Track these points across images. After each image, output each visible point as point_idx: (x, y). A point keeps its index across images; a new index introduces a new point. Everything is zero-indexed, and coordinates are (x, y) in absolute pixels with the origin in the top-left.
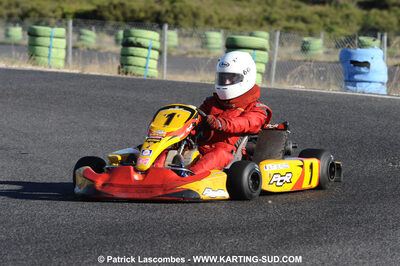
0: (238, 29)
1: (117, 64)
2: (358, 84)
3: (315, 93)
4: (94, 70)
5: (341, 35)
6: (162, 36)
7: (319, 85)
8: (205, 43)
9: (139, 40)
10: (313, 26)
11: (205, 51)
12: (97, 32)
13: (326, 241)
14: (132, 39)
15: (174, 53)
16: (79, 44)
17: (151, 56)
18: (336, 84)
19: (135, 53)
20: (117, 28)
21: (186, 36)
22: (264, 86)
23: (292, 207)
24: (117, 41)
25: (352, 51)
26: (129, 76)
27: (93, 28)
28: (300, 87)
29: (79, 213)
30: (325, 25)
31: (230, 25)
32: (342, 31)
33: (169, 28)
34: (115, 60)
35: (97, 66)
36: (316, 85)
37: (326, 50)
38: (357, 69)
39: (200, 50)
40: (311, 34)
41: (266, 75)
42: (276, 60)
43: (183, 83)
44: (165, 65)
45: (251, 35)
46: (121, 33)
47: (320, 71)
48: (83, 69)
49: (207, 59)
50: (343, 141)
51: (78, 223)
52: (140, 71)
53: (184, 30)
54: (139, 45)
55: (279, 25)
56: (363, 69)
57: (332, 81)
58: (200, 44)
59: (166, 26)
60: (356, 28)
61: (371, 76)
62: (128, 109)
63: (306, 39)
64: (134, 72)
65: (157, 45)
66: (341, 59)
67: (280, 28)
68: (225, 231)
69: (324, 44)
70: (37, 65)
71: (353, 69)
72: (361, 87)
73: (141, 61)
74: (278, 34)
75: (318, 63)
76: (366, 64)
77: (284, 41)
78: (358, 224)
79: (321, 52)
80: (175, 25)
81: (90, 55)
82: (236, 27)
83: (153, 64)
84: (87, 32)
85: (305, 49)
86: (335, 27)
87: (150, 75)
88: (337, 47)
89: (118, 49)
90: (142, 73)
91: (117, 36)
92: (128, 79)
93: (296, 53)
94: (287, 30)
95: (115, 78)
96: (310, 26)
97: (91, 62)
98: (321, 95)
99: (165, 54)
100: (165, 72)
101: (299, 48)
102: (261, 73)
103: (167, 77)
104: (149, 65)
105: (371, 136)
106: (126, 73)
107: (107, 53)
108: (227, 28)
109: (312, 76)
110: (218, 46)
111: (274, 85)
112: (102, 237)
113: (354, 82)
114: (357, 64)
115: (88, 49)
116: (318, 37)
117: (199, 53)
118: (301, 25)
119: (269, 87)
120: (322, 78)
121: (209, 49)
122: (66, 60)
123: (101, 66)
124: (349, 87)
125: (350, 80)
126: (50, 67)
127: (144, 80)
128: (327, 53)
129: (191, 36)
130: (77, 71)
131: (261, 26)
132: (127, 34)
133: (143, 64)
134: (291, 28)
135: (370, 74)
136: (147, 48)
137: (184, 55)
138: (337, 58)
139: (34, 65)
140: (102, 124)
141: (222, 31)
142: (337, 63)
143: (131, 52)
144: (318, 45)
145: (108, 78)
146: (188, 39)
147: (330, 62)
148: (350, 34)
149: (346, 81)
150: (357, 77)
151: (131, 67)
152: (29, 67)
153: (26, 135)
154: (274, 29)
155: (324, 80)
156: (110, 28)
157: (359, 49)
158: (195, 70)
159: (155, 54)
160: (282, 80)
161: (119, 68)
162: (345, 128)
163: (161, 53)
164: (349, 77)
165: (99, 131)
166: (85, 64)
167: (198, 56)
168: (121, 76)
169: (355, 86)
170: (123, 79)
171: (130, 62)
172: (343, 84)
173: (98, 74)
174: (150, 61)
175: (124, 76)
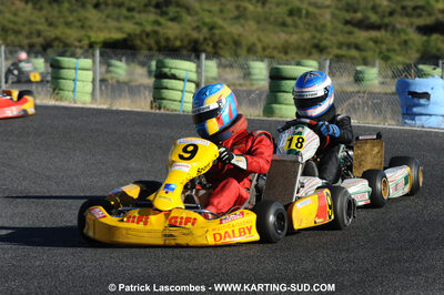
0: (284, 58)
1: (149, 98)
2: (417, 118)
3: (368, 128)
4: (124, 104)
5: (399, 63)
6: (199, 66)
7: (374, 118)
8: (247, 74)
9: (173, 71)
10: (369, 54)
11: (248, 83)
12: (128, 62)
14: (166, 70)
16: (108, 76)
17: (187, 89)
18: (393, 118)
19: (169, 86)
20: (150, 58)
21: (225, 67)
23: (344, 255)
24: (150, 72)
25: (410, 80)
26: (162, 111)
27: (124, 59)
29: (107, 263)
30: (381, 52)
31: (275, 53)
32: (400, 59)
33: (207, 58)
34: (147, 93)
35: (128, 101)
36: (370, 119)
37: (382, 80)
38: (416, 100)
39: (242, 81)
40: (365, 62)
45: (298, 64)
46: (154, 63)
47: (375, 103)
48: (111, 104)
49: (249, 93)
52: (175, 106)
53: (223, 60)
54: (174, 77)
55: (329, 53)
56: (423, 101)
57: (389, 116)
58: (242, 75)
59: (203, 56)
60: (416, 55)
61: (432, 109)
63: (359, 68)
64: (168, 106)
65: (194, 76)
66: (397, 89)
67: (331, 56)
69: (380, 74)
70: (61, 100)
71: (411, 100)
72: (420, 121)
73: (176, 95)
74: (328, 62)
75: (372, 95)
76: (426, 95)
77: (334, 70)
79: (376, 82)
80: (214, 55)
81: (120, 88)
82: (282, 55)
83: (189, 97)
84: (118, 63)
85: (358, 79)
86: (391, 54)
87: (184, 109)
88: (394, 76)
89: (151, 81)
90: (178, 108)
91: (149, 67)
92: (161, 115)
93: (348, 84)
94: (338, 58)
95: (149, 113)
96: (364, 54)
97: (120, 96)
98: (376, 129)
101: (352, 79)
104: (185, 99)
106: (160, 108)
107: (140, 86)
108: (272, 57)
109: (366, 109)
110: (262, 77)
113: (413, 116)
114: (415, 95)
115: (118, 82)
116: (374, 66)
117: (241, 85)
118: (354, 53)
120: (377, 111)
121: (252, 80)
122: (93, 94)
123: (132, 102)
124: (407, 121)
125: (409, 113)
126: (75, 102)
127: (179, 115)
128: (383, 83)
129: (231, 66)
130: (105, 107)
131: (309, 55)
132: (161, 65)
133: (178, 98)
134: (342, 56)
135: (431, 106)
136: (183, 80)
138: (393, 89)
139: (57, 100)
140: (133, 165)
141: (266, 60)
142: (393, 94)
143: (165, 85)
144: (373, 75)
145: (139, 114)
146: (228, 69)
147: (386, 94)
148: (408, 61)
149: (404, 114)
150: (415, 110)
151: (165, 102)
152: (52, 102)
153: (49, 178)
154: (324, 57)
155: (379, 114)
156: (141, 58)
157: (417, 79)
159: (191, 87)
161: (152, 103)
163: (198, 86)
164: (407, 109)
166: (114, 98)
167: (239, 88)
168: (153, 111)
169: (413, 119)
170: (155, 114)
171: (164, 96)
172: (401, 118)
173: (128, 109)
174: (186, 94)
175: (158, 111)
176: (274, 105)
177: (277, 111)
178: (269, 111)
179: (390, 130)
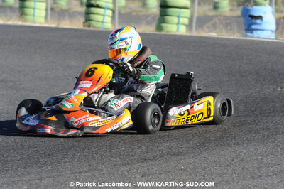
1: (82, 20)
2: (254, 32)
3: (224, 39)
4: (66, 24)
7: (227, 32)
8: (145, 4)
9: (98, 3)
11: (145, 10)
13: (234, 144)
14: (93, 2)
15: (123, 12)
16: (55, 6)
17: (106, 14)
18: (238, 32)
19: (95, 12)
22: (188, 34)
24: (82, 3)
25: (250, 8)
26: (91, 28)
28: (213, 35)
35: (68, 22)
36: (224, 31)
37: (231, 8)
38: (254, 21)
39: (141, 9)
41: (189, 26)
42: (196, 15)
44: (117, 20)
47: (228, 23)
48: (58, 24)
49: (147, 16)
50: (245, 72)
52: (98, 25)
54: (98, 6)
56: (258, 21)
57: (236, 30)
58: (141, 4)
61: (264, 26)
62: (91, 52)
64: (94, 25)
65: (111, 6)
66: (242, 14)
68: (163, 138)
69: (230, 4)
70: (25, 21)
71: (251, 21)
72: (256, 34)
73: (99, 18)
75: (226, 18)
76: (260, 17)
77: (201, 2)
78: (257, 131)
79: (227, 9)
81: (63, 14)
83: (108, 20)
85: (216, 7)
87: (106, 27)
88: (239, 5)
89: (83, 9)
90: (100, 26)
92: (91, 31)
93: (209, 10)
95: (81, 30)
97: (64, 19)
98: (229, 40)
99: (117, 12)
100: (117, 25)
101: (212, 7)
102: (185, 25)
104: (105, 21)
105: (265, 69)
106: (89, 26)
109: (221, 26)
110: (153, 6)
111: (195, 33)
112: (75, 143)
113: (252, 31)
114: (253, 17)
115: (62, 10)
117: (140, 11)
119: (192, 34)
120: (229, 28)
121: (148, 8)
122: (46, 17)
124: (248, 34)
125: (249, 29)
126: (35, 23)
127: (102, 31)
128: (232, 10)
130: (54, 26)
133: (101, 20)
136: (104, 8)
137: (129, 13)
139: (23, 21)
140: (73, 63)
142: (239, 17)
143: (92, 11)
144: (225, 4)
145: (76, 30)
147: (234, 17)
149: (246, 30)
150: (254, 27)
151: (92, 22)
152: (20, 23)
153: (19, 71)
155: (231, 29)
157: (255, 7)
159: (110, 13)
160: (200, 30)
161: (84, 23)
162: (246, 64)
163: (113, 12)
164: (248, 26)
165: (71, 68)
166: (59, 20)
167: (139, 13)
168: (86, 28)
169: (252, 33)
170: (86, 31)
171: (92, 18)
172: (244, 32)
173: (69, 27)
174: (106, 17)
175: (88, 28)
176: (164, 25)
177: (164, 28)
178: (159, 28)
179: (238, 39)
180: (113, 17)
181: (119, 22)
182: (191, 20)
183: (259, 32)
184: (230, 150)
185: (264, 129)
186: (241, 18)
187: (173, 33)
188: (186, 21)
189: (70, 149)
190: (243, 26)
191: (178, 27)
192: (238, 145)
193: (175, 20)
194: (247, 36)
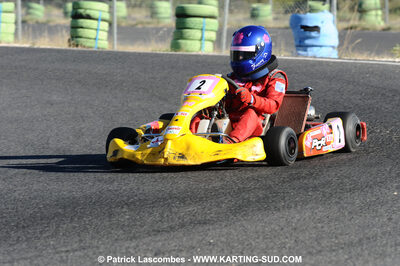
1: (67, 36)
2: (309, 49)
4: (44, 43)
6: (111, 7)
8: (154, 13)
9: (88, 12)
11: (154, 21)
12: (45, 5)
14: (81, 11)
15: (123, 24)
16: (28, 18)
17: (101, 28)
18: (286, 50)
19: (84, 25)
20: (66, 0)
21: (135, 6)
22: (216, 54)
24: (66, 13)
25: (302, 16)
26: (79, 48)
27: (41, 1)
29: (35, 187)
34: (64, 32)
35: (47, 40)
37: (276, 15)
38: (307, 33)
39: (149, 20)
41: (217, 43)
42: (226, 28)
43: (134, 54)
44: (115, 36)
45: (200, 3)
46: (70, 6)
48: (33, 43)
49: (158, 30)
51: (35, 198)
52: (89, 43)
54: (88, 17)
56: (314, 34)
57: (282, 47)
58: (149, 14)
61: (321, 41)
62: (79, 82)
63: (255, 6)
64: (84, 44)
65: (106, 16)
66: (291, 24)
68: (183, 201)
69: (273, 10)
71: (304, 33)
72: (311, 52)
73: (91, 33)
74: (227, 1)
76: (316, 29)
77: (233, 8)
78: (315, 188)
79: (270, 18)
81: (39, 28)
83: (103, 35)
84: (36, 5)
85: (254, 15)
87: (101, 46)
88: (287, 12)
89: (68, 21)
90: (93, 45)
91: (65, 9)
92: (79, 52)
93: (245, 19)
95: (66, 51)
97: (40, 35)
99: (115, 25)
100: (115, 42)
101: (249, 15)
102: (212, 41)
103: (118, 48)
104: (99, 37)
105: (324, 100)
106: (77, 46)
107: (56, 26)
110: (167, 15)
111: (225, 53)
112: (60, 210)
113: (305, 47)
114: (307, 28)
115: (37, 23)
116: (267, 3)
117: (148, 23)
119: (221, 54)
121: (159, 18)
122: (16, 34)
123: (51, 40)
124: (300, 52)
125: (301, 45)
127: (95, 52)
128: (276, 19)
129: (140, 6)
130: (27, 45)
132: (76, 6)
133: (93, 36)
135: (321, 38)
136: (97, 20)
137: (133, 26)
140: (55, 97)
142: (287, 28)
143: (80, 24)
144: (267, 11)
145: (59, 51)
146: (137, 9)
147: (279, 28)
149: (297, 46)
150: (308, 42)
151: (81, 40)
155: (275, 46)
157: (309, 14)
158: (145, 40)
159: (105, 26)
161: (69, 41)
163: (111, 24)
164: (300, 42)
165: (52, 104)
166: (35, 37)
167: (147, 26)
168: (71, 48)
169: (306, 51)
170: (73, 51)
171: (80, 34)
172: (294, 49)
173: (49, 47)
174: (100, 32)
175: (75, 48)
176: (180, 41)
177: (183, 46)
178: (176, 46)
179: (286, 60)
180: (110, 32)
181: (118, 39)
182: (219, 33)
183: (315, 49)
184: (277, 215)
185: (324, 185)
186: (290, 31)
187: (194, 53)
188: (213, 36)
189: (53, 218)
190: (293, 41)
191: (201, 44)
192: (289, 208)
193: (197, 34)
194: (299, 55)
